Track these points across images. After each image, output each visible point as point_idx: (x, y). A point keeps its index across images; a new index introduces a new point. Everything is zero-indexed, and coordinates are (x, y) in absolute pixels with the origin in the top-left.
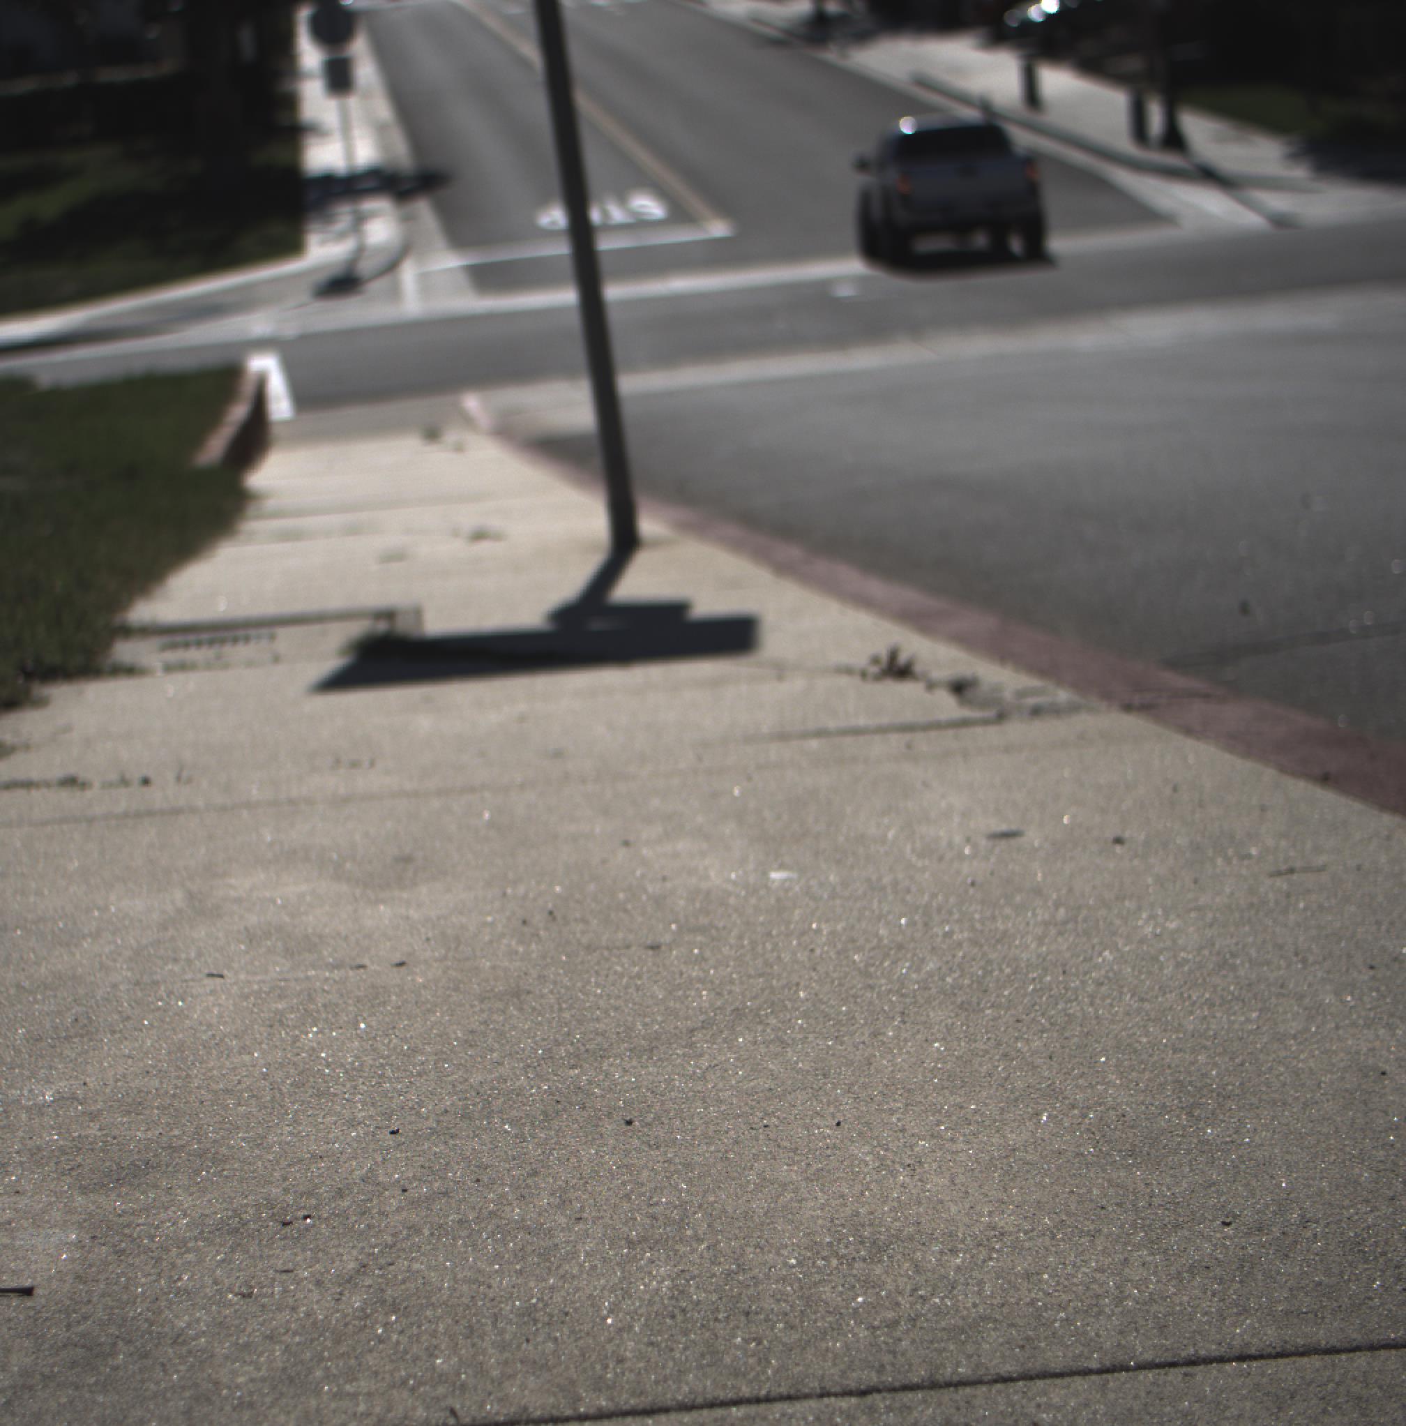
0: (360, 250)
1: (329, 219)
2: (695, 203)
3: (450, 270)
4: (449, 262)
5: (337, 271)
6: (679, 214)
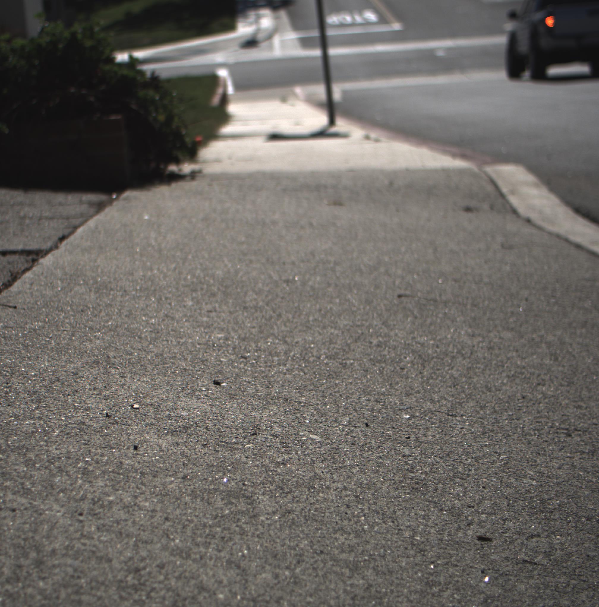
0: (258, 30)
1: (246, 17)
2: (388, 15)
3: (293, 39)
5: (249, 38)
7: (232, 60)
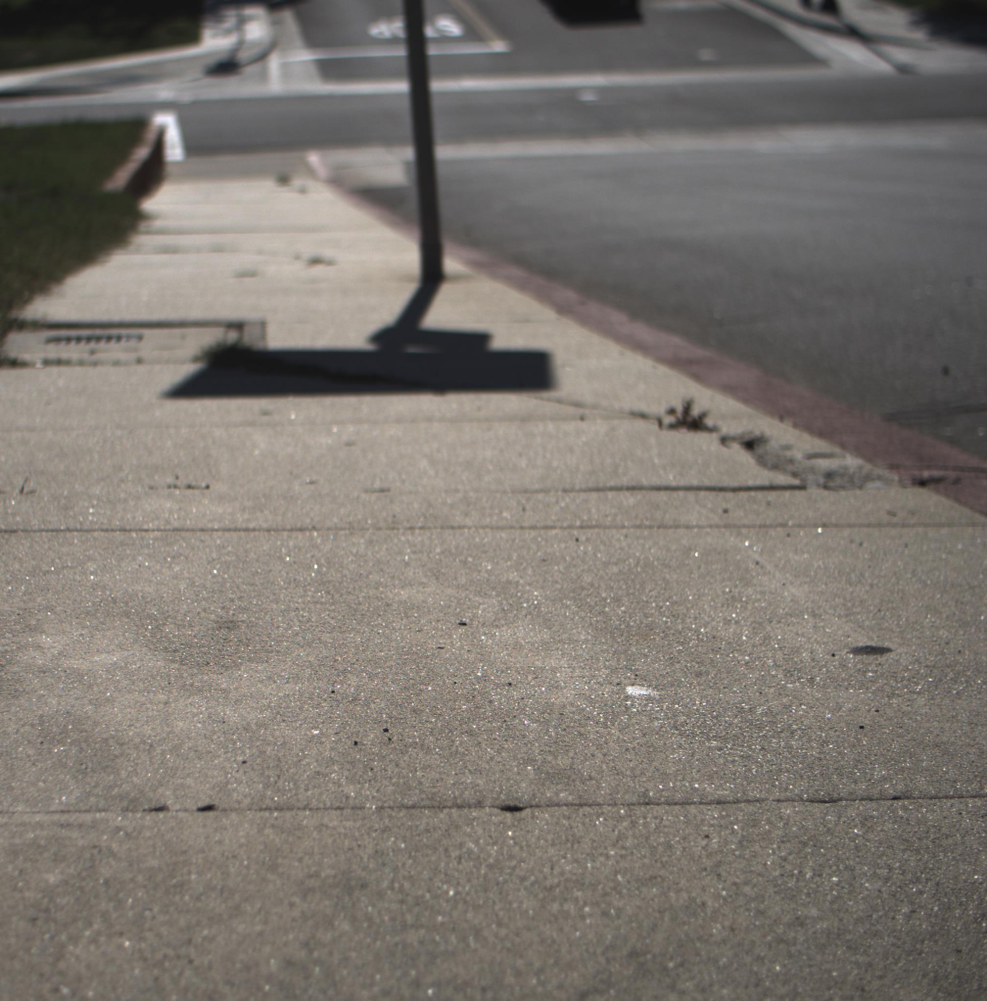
0: (241, 43)
1: (219, 19)
2: (483, 27)
3: (305, 62)
4: (304, 56)
5: (223, 57)
6: (471, 34)
7: (187, 97)
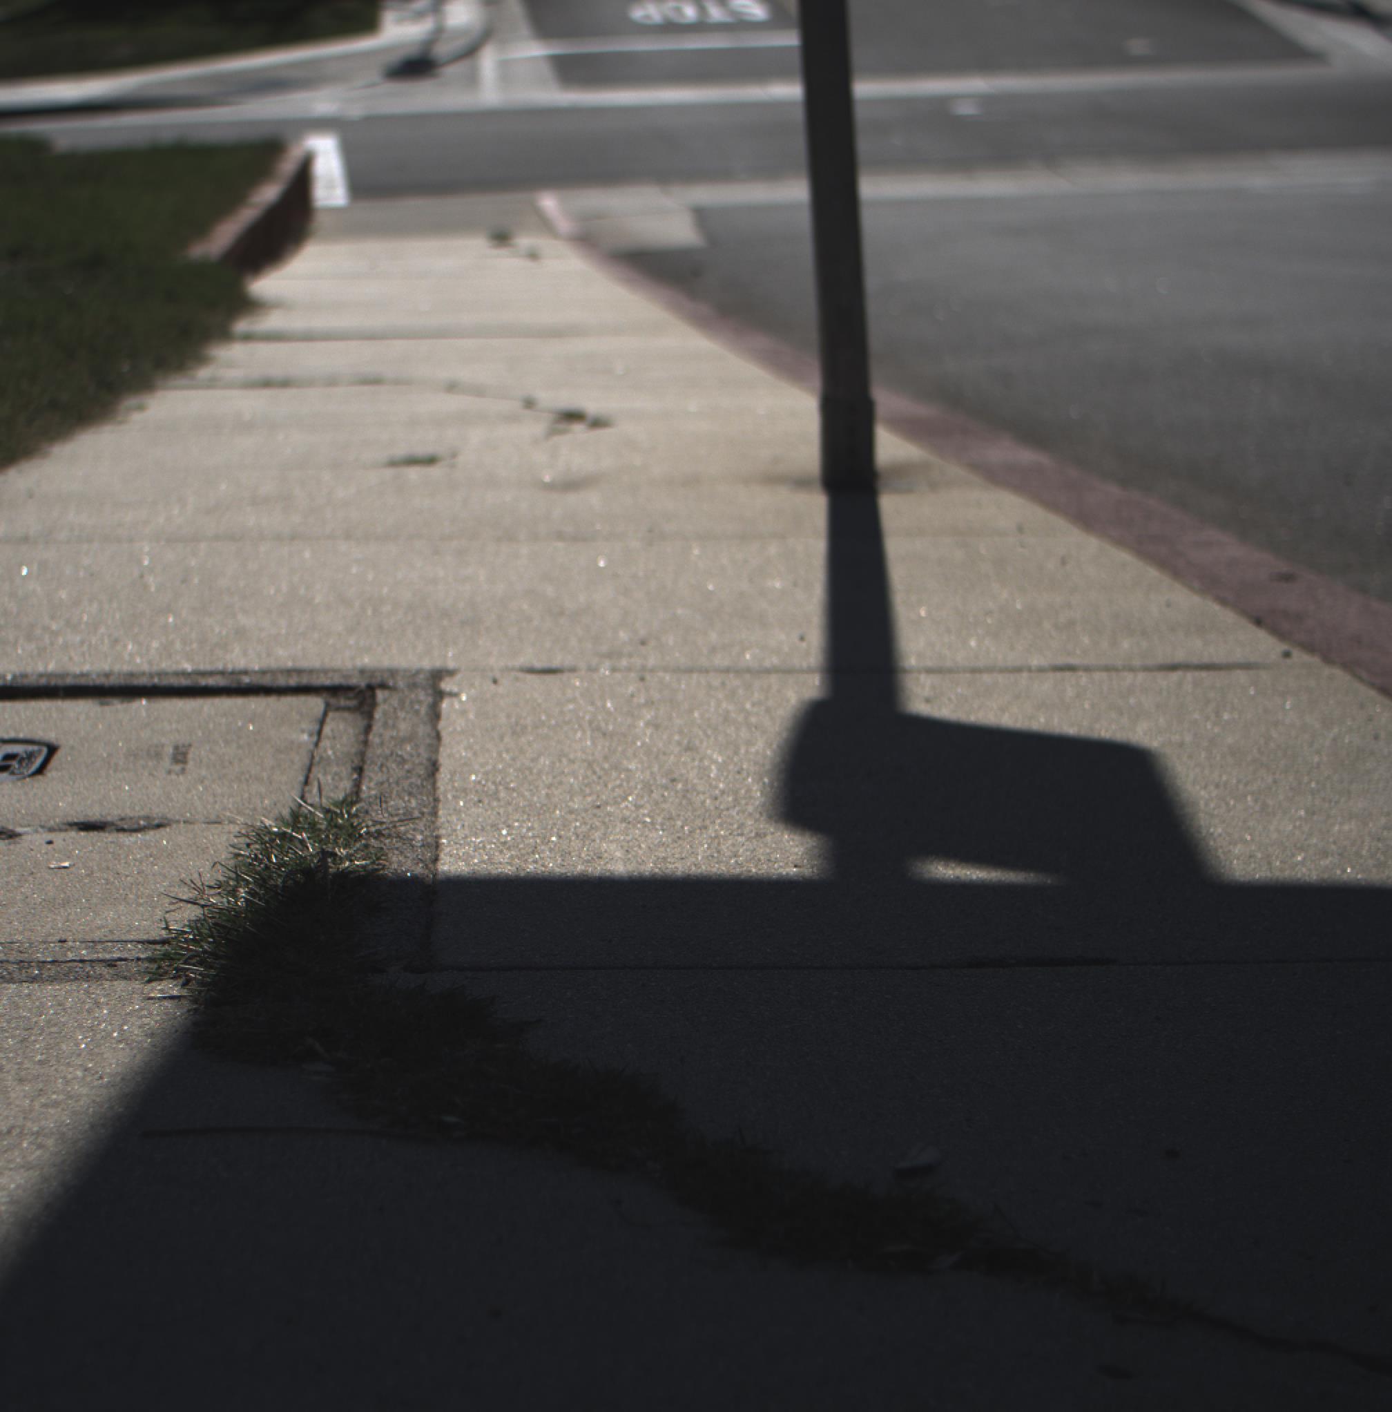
0: (439, 31)
3: (533, 59)
4: (533, 50)
5: (413, 52)
6: (783, 19)
